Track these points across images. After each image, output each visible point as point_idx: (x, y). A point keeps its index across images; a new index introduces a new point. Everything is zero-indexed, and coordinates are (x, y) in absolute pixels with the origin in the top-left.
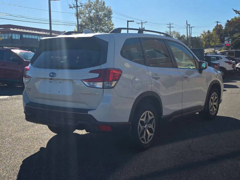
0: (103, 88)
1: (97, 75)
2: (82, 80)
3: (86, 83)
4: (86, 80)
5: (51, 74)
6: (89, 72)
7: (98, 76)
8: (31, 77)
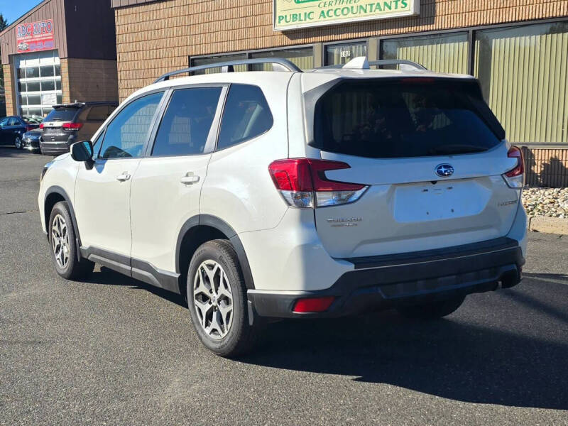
2: (502, 175)
5: (443, 170)
8: (370, 186)
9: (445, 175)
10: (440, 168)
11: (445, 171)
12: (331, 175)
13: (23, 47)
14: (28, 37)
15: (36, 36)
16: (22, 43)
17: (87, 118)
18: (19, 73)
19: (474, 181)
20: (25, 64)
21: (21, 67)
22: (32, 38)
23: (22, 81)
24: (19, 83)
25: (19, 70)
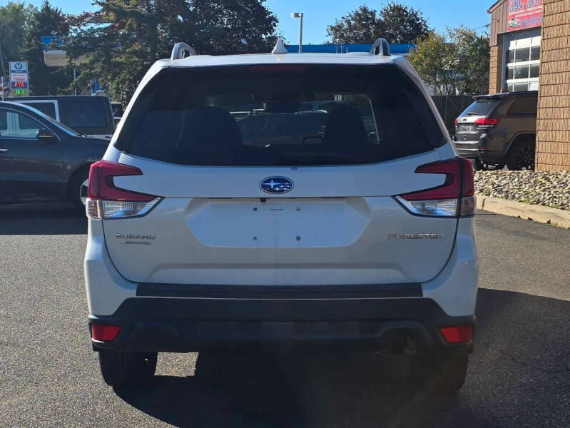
0: (458, 216)
1: (439, 179)
2: (394, 197)
3: (408, 204)
4: (408, 196)
5: (272, 184)
6: (416, 172)
7: (443, 183)
8: (163, 198)
9: (276, 191)
10: (269, 181)
11: (275, 186)
12: (119, 182)
13: (515, 24)
14: (518, 12)
15: (529, 10)
16: (513, 19)
17: (508, 112)
18: (508, 56)
19: (344, 201)
20: (515, 45)
21: (510, 48)
22: (525, 12)
23: (510, 65)
24: (507, 68)
25: (508, 52)
